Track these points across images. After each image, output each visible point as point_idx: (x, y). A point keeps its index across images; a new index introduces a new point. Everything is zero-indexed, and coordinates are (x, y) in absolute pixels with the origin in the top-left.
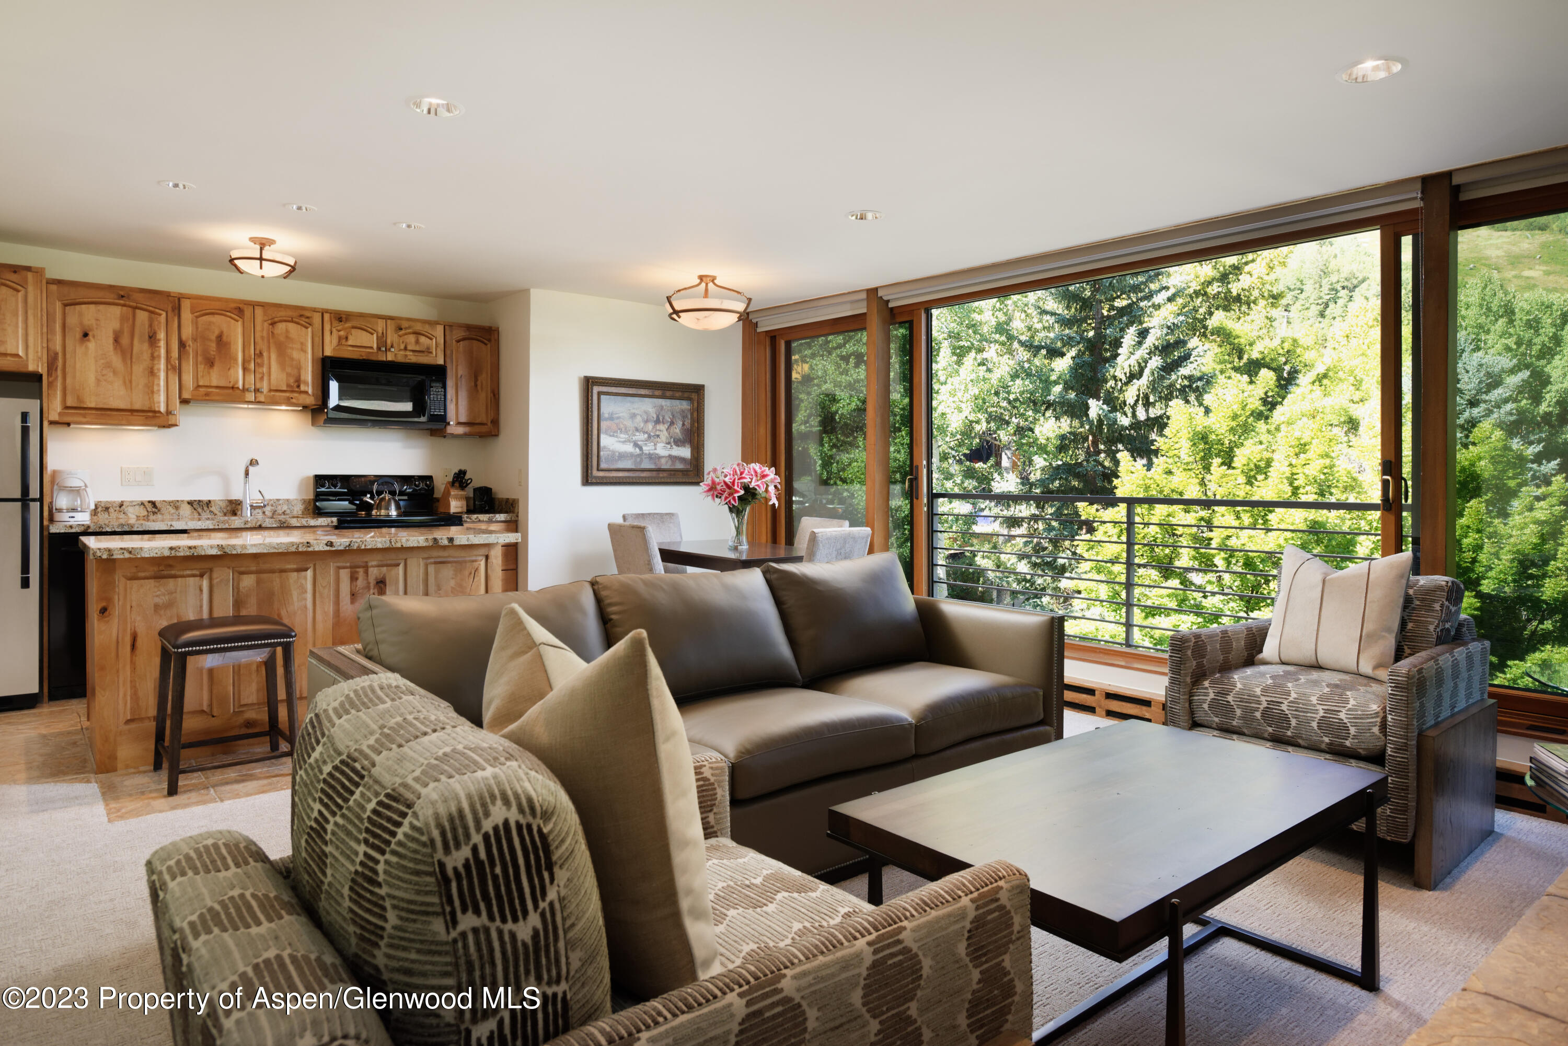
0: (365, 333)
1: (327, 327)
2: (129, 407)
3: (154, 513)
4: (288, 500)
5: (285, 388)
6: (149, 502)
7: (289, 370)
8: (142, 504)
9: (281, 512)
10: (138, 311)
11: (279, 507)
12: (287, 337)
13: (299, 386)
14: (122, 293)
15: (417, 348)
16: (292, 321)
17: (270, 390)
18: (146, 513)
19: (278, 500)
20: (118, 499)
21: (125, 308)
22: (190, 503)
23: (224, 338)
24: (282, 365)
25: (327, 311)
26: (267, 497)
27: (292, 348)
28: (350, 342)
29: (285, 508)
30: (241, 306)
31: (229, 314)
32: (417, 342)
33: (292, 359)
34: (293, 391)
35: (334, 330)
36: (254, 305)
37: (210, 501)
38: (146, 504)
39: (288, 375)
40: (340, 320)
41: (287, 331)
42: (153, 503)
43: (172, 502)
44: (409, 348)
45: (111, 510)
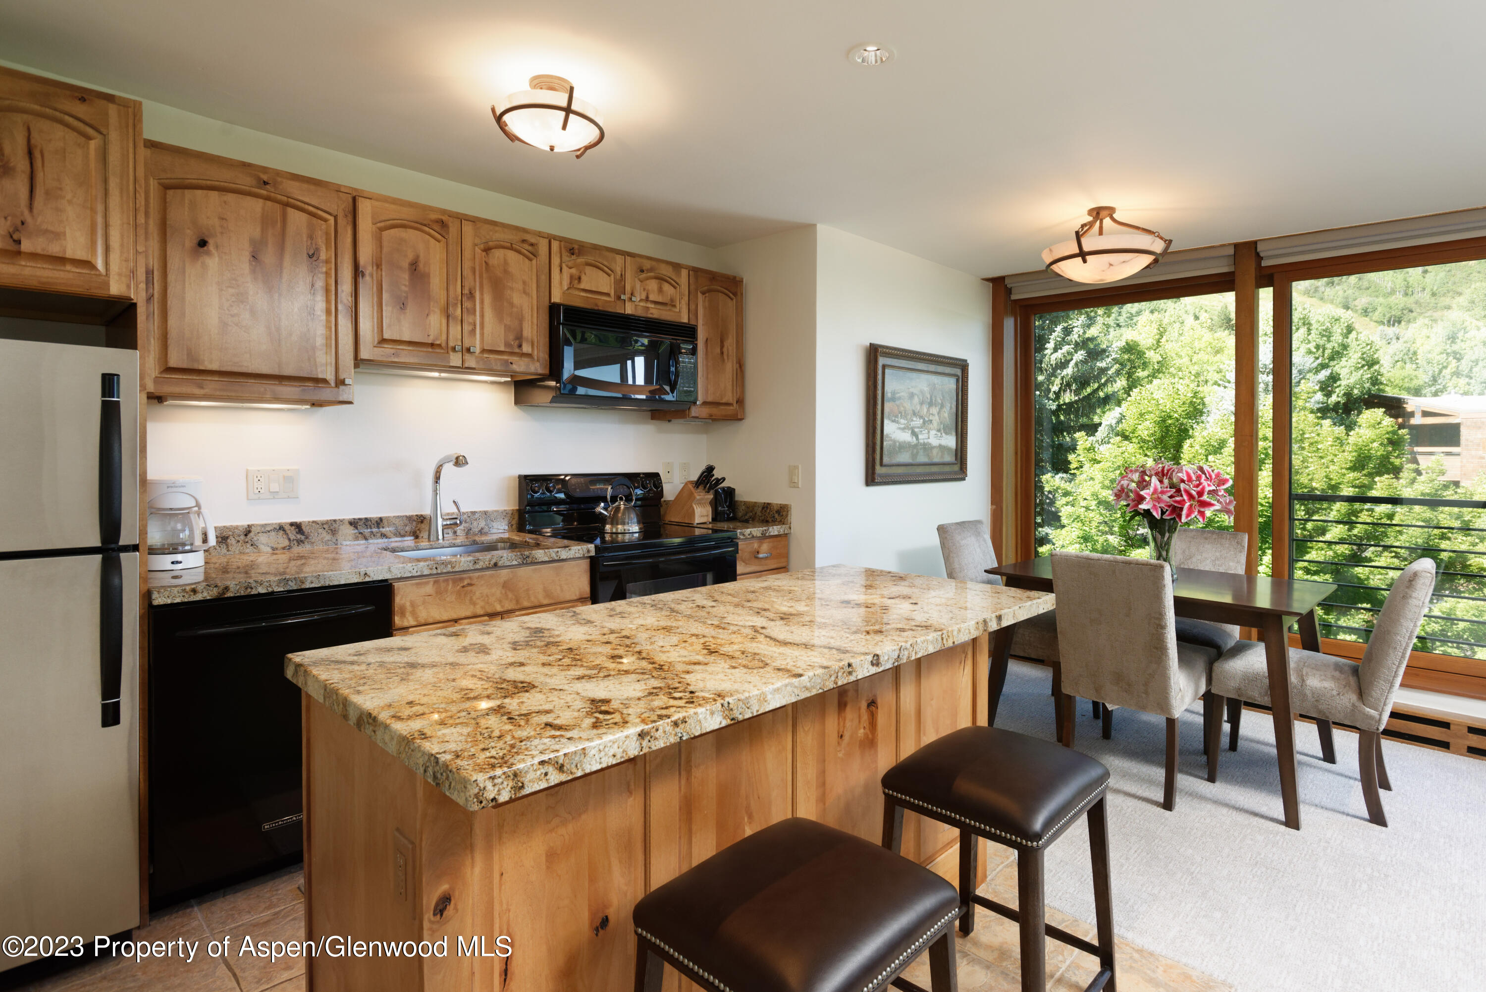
0: (601, 272)
1: (556, 261)
2: (276, 372)
3: (300, 542)
4: (485, 513)
5: (502, 348)
6: (292, 524)
7: (508, 321)
8: (281, 528)
9: (477, 530)
10: (290, 210)
11: (475, 524)
12: (506, 271)
13: (520, 346)
14: (265, 177)
15: (660, 299)
16: (511, 248)
17: (483, 351)
18: (286, 543)
19: (473, 513)
20: (242, 521)
21: (269, 203)
22: (354, 523)
23: (421, 265)
24: (499, 312)
25: (555, 238)
26: (463, 510)
27: (512, 289)
28: (583, 286)
29: (482, 524)
30: (444, 218)
31: (427, 229)
32: (660, 290)
33: (512, 305)
34: (512, 354)
35: (564, 266)
36: (462, 218)
37: (381, 519)
38: (287, 528)
39: (507, 328)
40: (572, 252)
41: (506, 262)
42: (298, 527)
43: (327, 522)
44: (652, 298)
45: (232, 541)
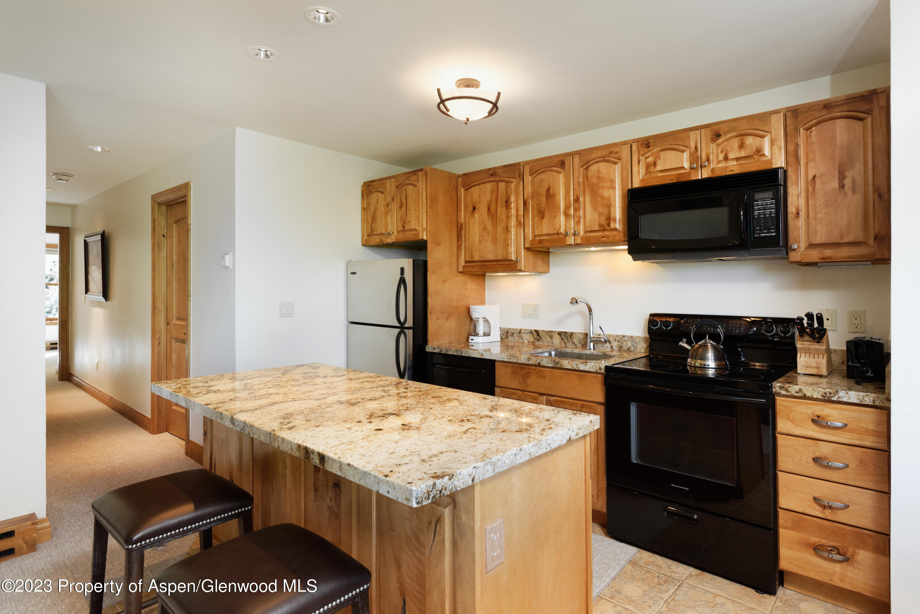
0: (674, 152)
1: (635, 158)
3: (538, 340)
4: (632, 337)
5: (597, 228)
6: (535, 331)
7: (600, 209)
8: (531, 332)
9: (626, 348)
10: (500, 183)
11: (625, 343)
12: (599, 178)
13: (609, 225)
14: (491, 172)
15: (743, 154)
16: (604, 161)
17: (586, 232)
18: (533, 340)
19: (624, 336)
20: (519, 327)
21: (493, 183)
22: (560, 334)
23: (551, 191)
24: (595, 206)
25: (634, 141)
26: (606, 333)
27: (603, 188)
28: (659, 168)
29: (629, 344)
30: (562, 158)
31: (555, 169)
32: (742, 146)
33: (603, 198)
34: (604, 230)
35: (642, 158)
36: (572, 154)
37: (572, 333)
38: (534, 332)
39: (600, 214)
40: (648, 146)
41: (599, 171)
42: (537, 331)
43: (548, 332)
44: (731, 156)
45: (515, 335)
